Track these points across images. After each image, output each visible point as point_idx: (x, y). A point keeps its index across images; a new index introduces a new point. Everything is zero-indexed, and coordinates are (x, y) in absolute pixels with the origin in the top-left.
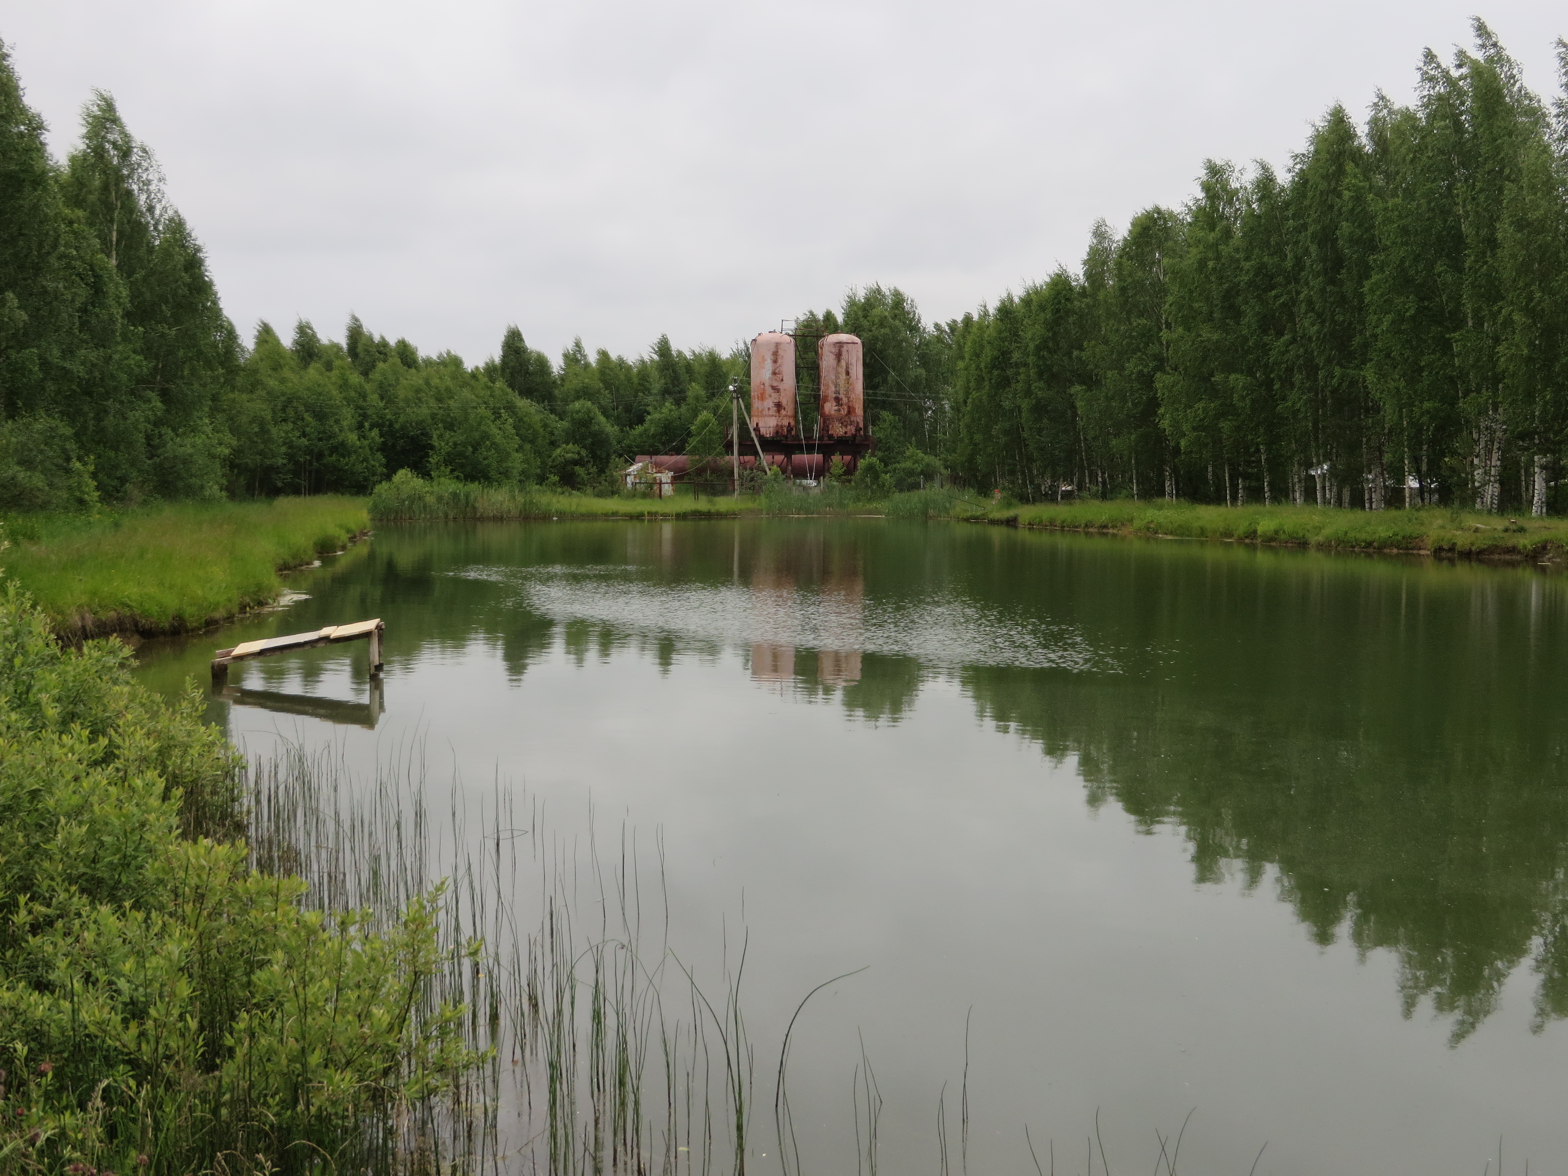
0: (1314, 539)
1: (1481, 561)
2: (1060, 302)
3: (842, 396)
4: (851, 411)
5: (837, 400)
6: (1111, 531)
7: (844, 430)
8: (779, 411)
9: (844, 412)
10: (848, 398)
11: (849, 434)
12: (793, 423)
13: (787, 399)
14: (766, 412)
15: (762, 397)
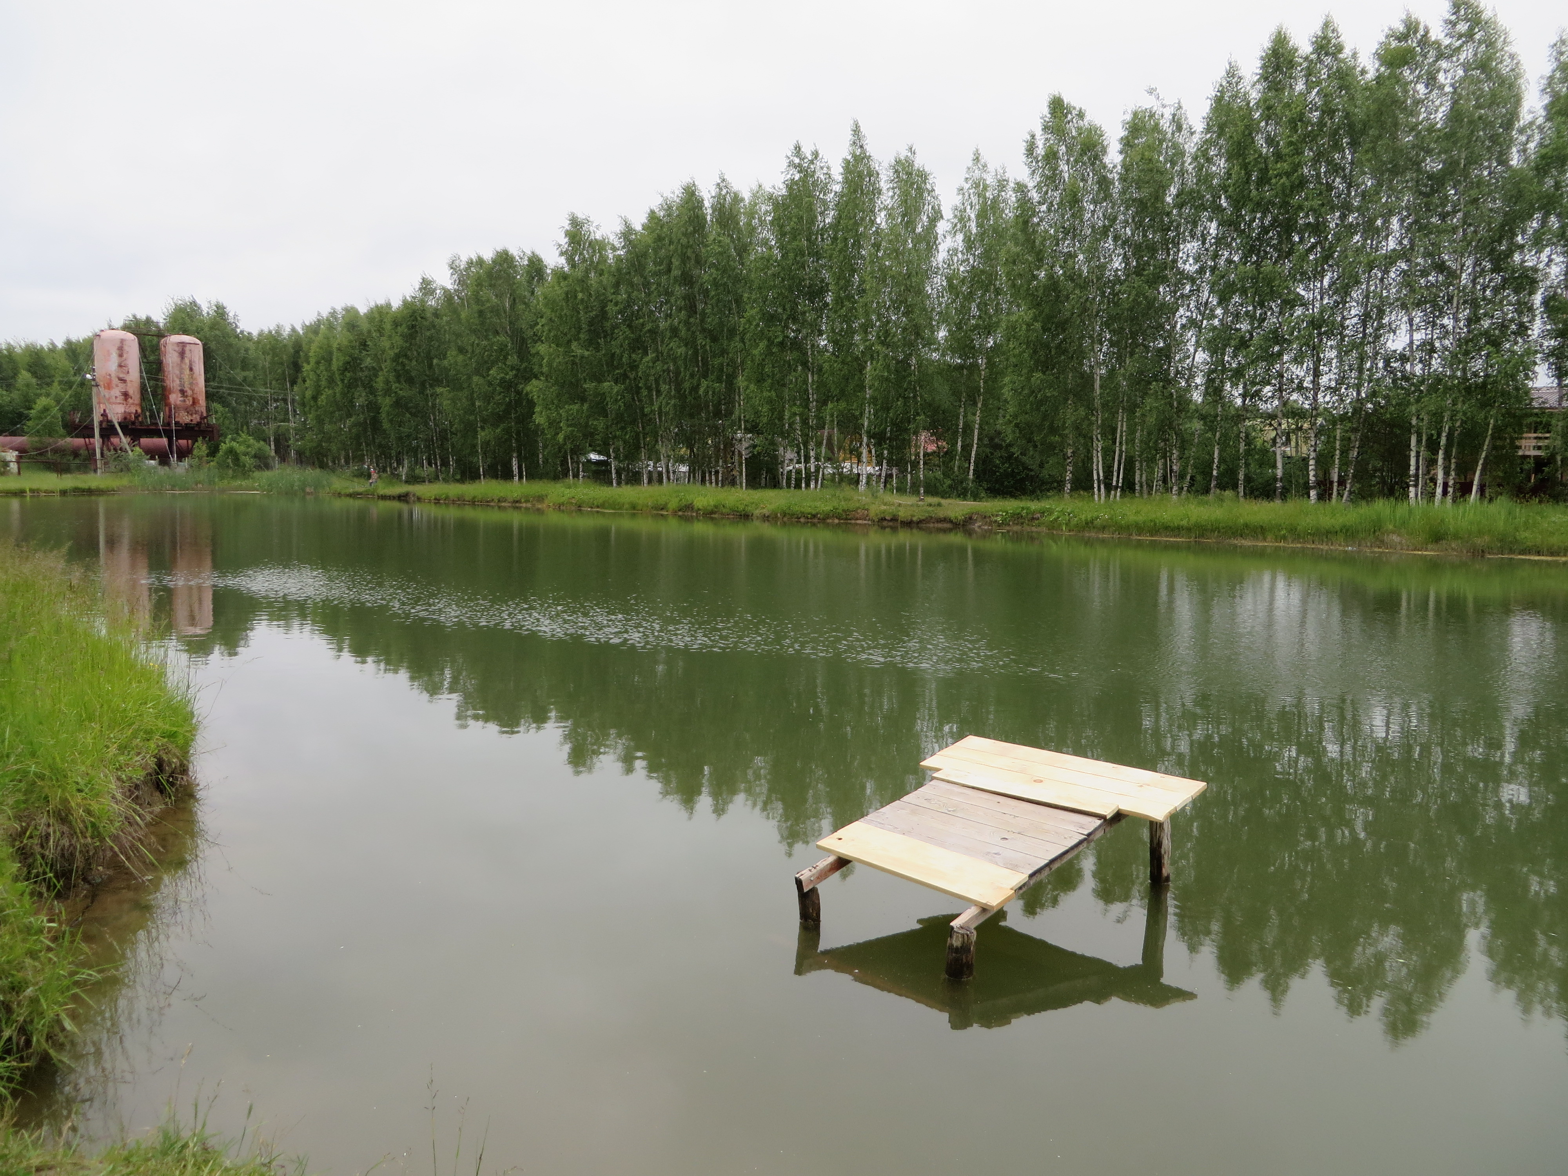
0: (757, 512)
1: (920, 529)
2: (416, 319)
3: (187, 389)
4: (195, 402)
5: (183, 392)
6: (524, 505)
7: (190, 418)
8: (126, 399)
9: (189, 402)
10: (193, 390)
11: (194, 422)
12: (139, 411)
13: (133, 388)
14: (113, 400)
15: (109, 386)
